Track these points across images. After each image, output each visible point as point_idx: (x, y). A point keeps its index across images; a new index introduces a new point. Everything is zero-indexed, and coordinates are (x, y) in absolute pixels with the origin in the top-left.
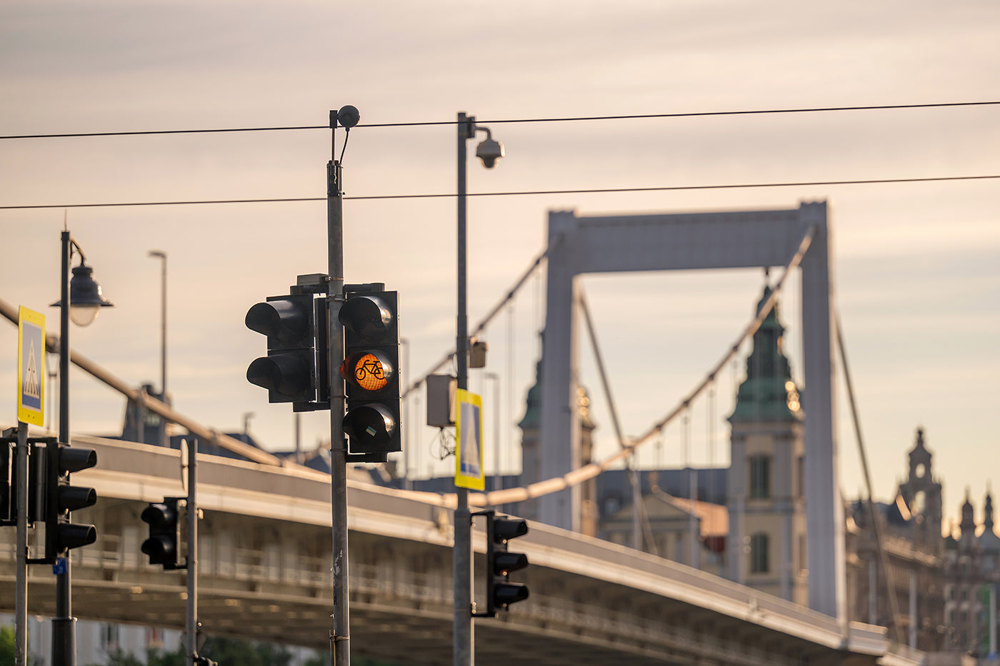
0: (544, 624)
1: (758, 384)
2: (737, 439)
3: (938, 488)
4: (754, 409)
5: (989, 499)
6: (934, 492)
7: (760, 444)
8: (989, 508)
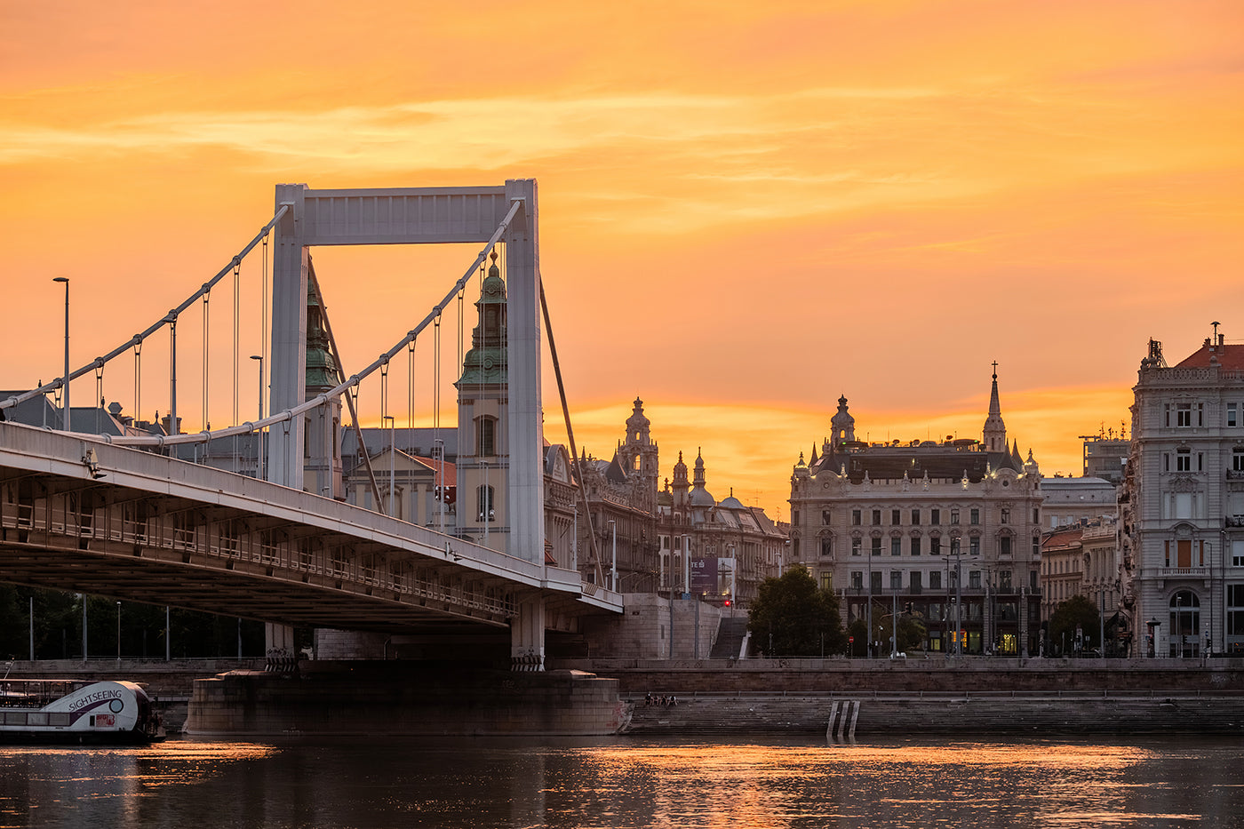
0: (269, 571)
1: (483, 353)
2: (465, 402)
3: (655, 450)
4: (479, 378)
5: (699, 462)
6: (651, 454)
7: (484, 407)
8: (700, 469)
